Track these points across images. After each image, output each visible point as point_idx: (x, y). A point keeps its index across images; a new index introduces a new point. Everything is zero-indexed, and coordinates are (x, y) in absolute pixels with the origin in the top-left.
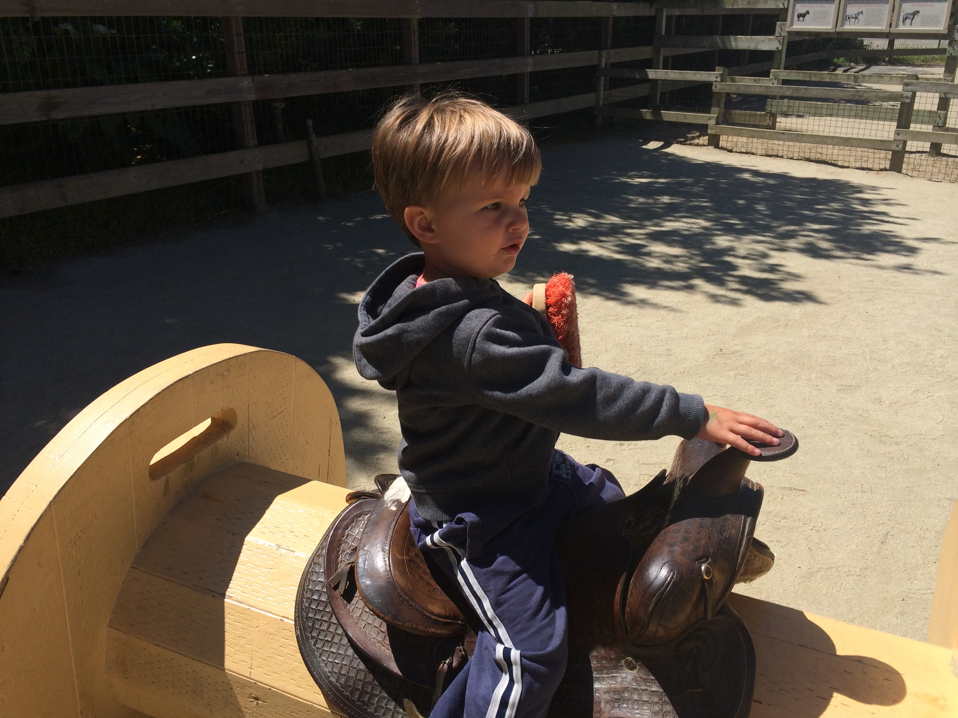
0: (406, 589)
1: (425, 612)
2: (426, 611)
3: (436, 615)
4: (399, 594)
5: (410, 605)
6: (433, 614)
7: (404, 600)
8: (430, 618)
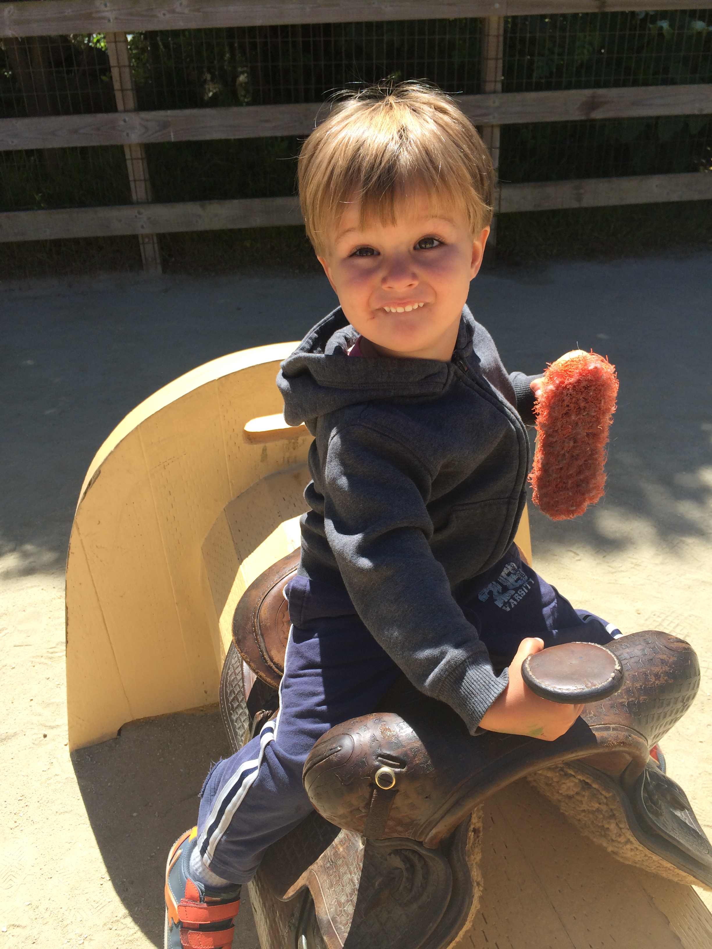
0: (263, 623)
1: (265, 653)
2: (268, 654)
3: (274, 663)
4: (254, 624)
5: (257, 640)
6: (272, 660)
7: (255, 631)
8: (266, 662)
